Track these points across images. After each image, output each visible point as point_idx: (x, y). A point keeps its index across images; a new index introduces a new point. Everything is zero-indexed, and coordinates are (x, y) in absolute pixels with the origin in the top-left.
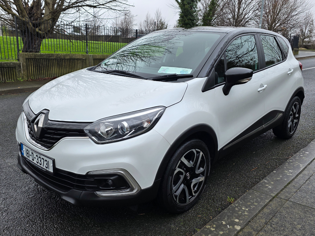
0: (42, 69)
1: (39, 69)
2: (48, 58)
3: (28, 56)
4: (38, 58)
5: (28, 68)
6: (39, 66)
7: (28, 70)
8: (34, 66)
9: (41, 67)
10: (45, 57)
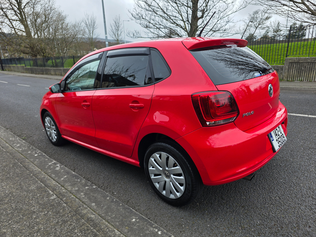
0: (304, 72)
1: (301, 72)
2: (312, 62)
3: (292, 61)
4: (302, 62)
5: (290, 70)
6: (301, 69)
7: (288, 73)
8: (296, 69)
9: (303, 70)
10: (309, 61)
